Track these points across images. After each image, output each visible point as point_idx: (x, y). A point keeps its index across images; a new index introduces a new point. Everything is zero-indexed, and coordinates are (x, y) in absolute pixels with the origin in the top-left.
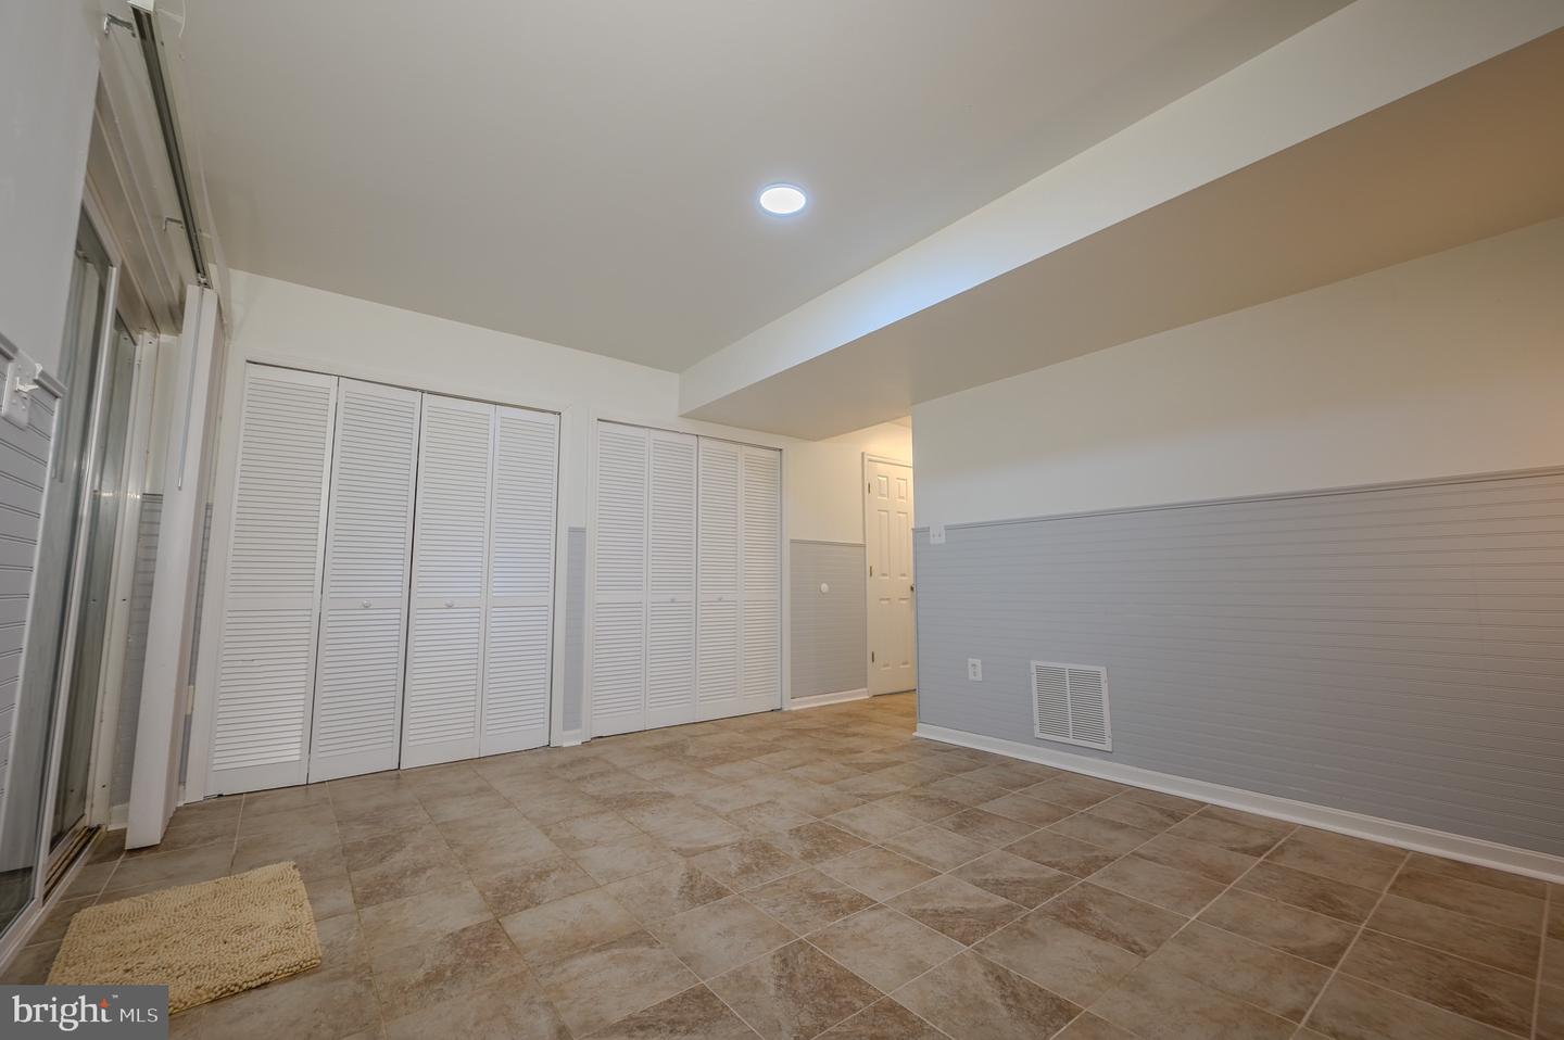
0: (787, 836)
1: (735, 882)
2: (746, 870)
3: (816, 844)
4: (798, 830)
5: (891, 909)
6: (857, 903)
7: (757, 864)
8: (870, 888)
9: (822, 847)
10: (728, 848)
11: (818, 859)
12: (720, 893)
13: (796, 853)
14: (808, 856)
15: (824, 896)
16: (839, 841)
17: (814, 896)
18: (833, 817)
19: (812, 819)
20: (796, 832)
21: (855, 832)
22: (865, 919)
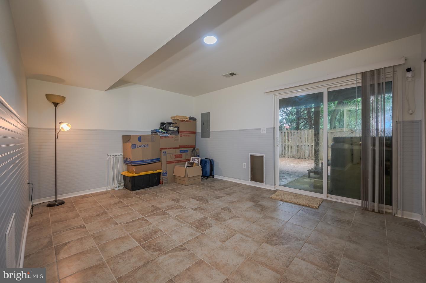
0: (213, 224)
1: (221, 211)
2: (220, 214)
3: (204, 222)
4: (210, 227)
5: (189, 209)
6: (195, 209)
7: (218, 215)
8: (191, 212)
9: (202, 221)
10: (227, 219)
11: (203, 218)
12: (222, 209)
13: (209, 218)
14: (206, 218)
15: (202, 210)
16: (197, 224)
17: (204, 210)
18: (199, 234)
19: (205, 232)
20: (210, 226)
21: (192, 228)
22: (195, 207)
